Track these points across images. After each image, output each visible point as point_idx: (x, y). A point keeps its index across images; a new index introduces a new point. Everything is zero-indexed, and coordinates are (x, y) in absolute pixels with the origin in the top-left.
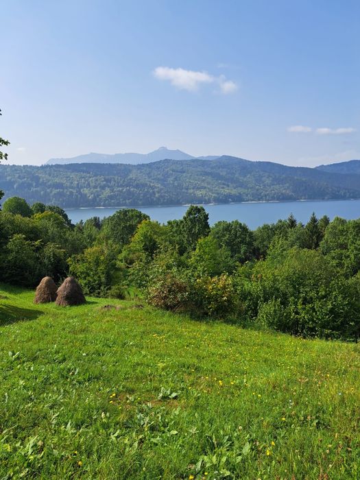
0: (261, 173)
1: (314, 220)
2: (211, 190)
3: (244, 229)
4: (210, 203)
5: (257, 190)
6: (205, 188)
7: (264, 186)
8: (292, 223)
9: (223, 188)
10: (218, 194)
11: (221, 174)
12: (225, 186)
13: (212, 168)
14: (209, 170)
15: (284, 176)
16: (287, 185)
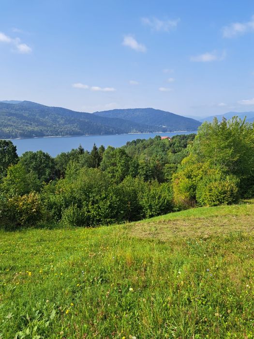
0: (56, 115)
1: (95, 149)
2: (17, 128)
3: (47, 157)
4: (18, 137)
5: (55, 128)
6: (11, 126)
7: (60, 125)
8: (82, 151)
9: (27, 126)
10: (23, 130)
11: (24, 115)
12: (28, 125)
13: (16, 110)
14: (13, 111)
15: (73, 118)
16: (76, 124)
